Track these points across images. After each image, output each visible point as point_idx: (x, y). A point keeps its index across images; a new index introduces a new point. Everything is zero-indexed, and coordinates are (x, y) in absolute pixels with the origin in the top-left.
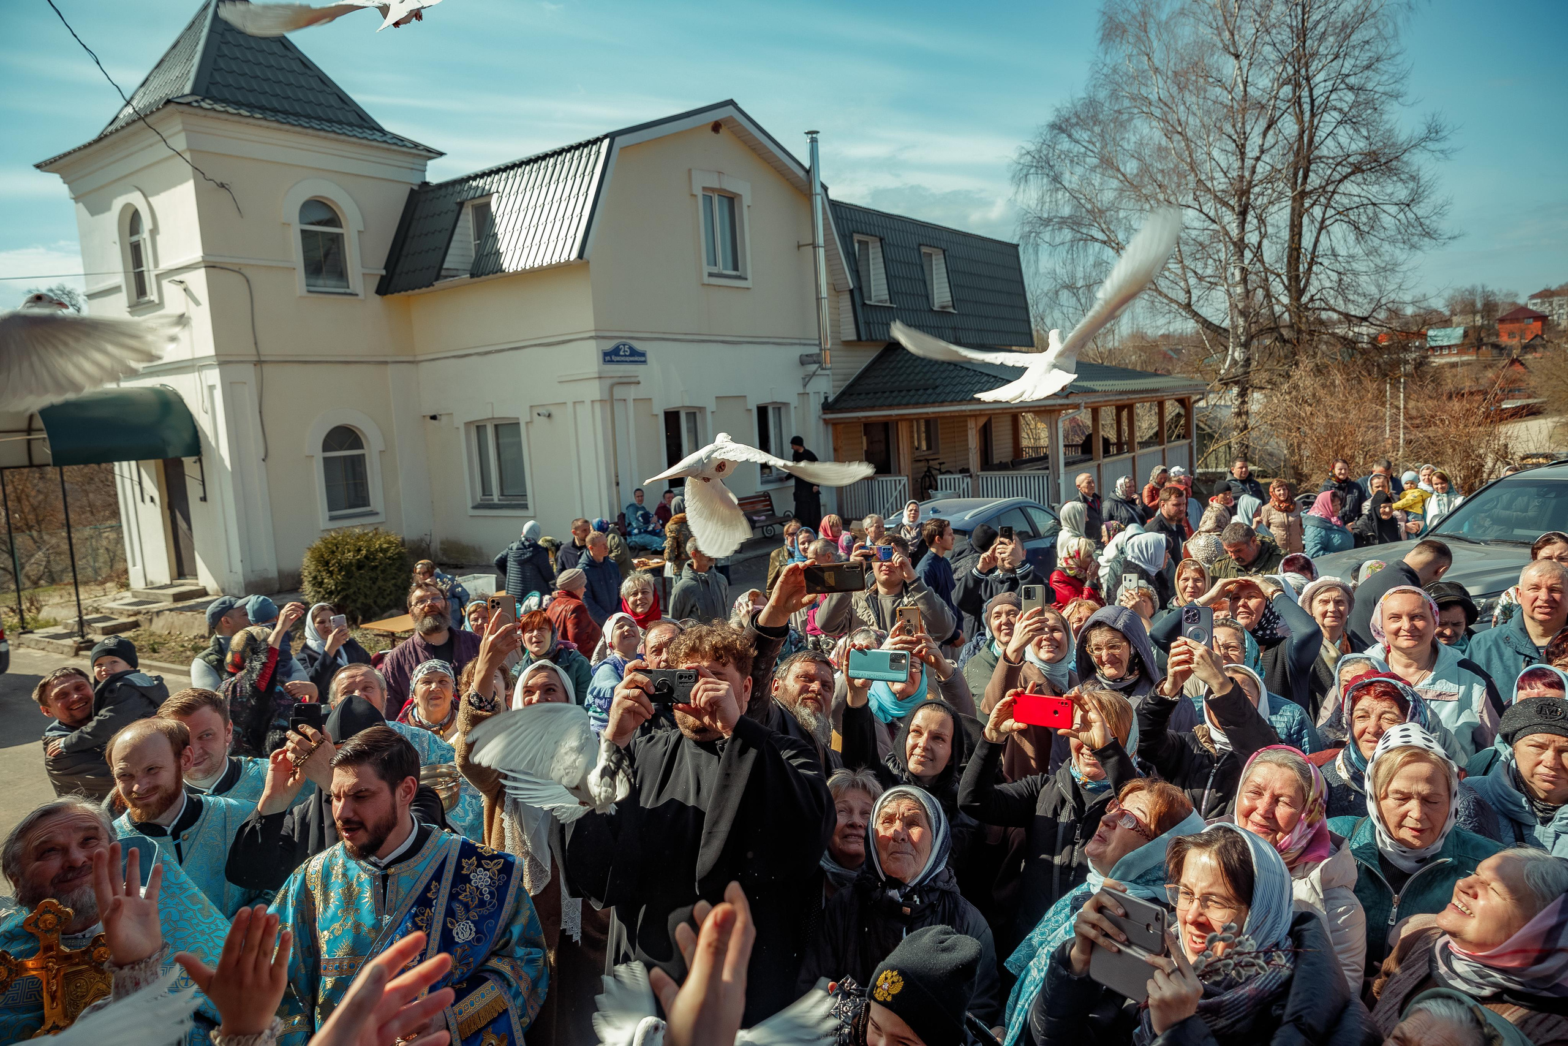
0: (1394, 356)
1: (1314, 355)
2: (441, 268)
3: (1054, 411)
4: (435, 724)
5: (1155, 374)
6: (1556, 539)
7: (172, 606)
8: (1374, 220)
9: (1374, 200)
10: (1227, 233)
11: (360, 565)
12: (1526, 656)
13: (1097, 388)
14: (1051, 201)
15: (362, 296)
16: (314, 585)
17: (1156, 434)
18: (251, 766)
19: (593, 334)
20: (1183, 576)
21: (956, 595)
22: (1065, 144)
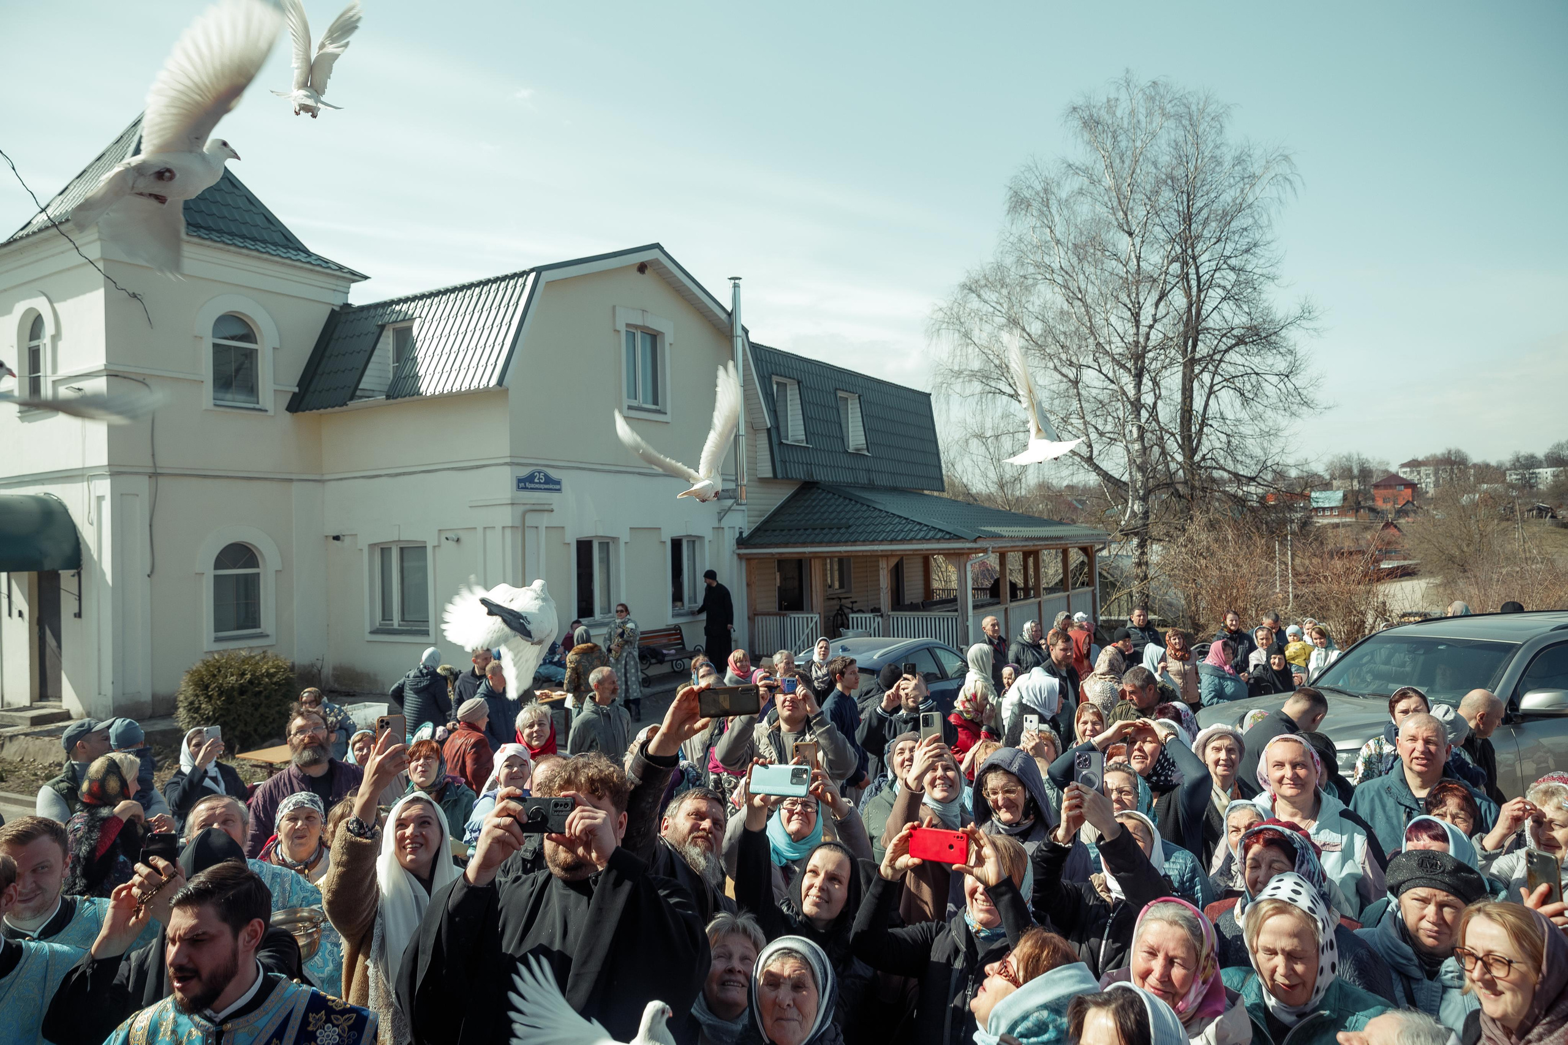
0: (1281, 515)
1: (1208, 511)
2: (356, 388)
3: (962, 554)
4: (300, 862)
5: (1060, 523)
6: (1411, 693)
7: (29, 731)
8: (1257, 388)
9: (1256, 370)
10: (1124, 393)
11: (242, 690)
12: (1407, 807)
13: (1004, 534)
14: (961, 355)
15: (271, 413)
16: (189, 710)
17: (1061, 581)
18: (86, 906)
19: (508, 460)
20: (1082, 720)
21: (860, 734)
22: (974, 303)
